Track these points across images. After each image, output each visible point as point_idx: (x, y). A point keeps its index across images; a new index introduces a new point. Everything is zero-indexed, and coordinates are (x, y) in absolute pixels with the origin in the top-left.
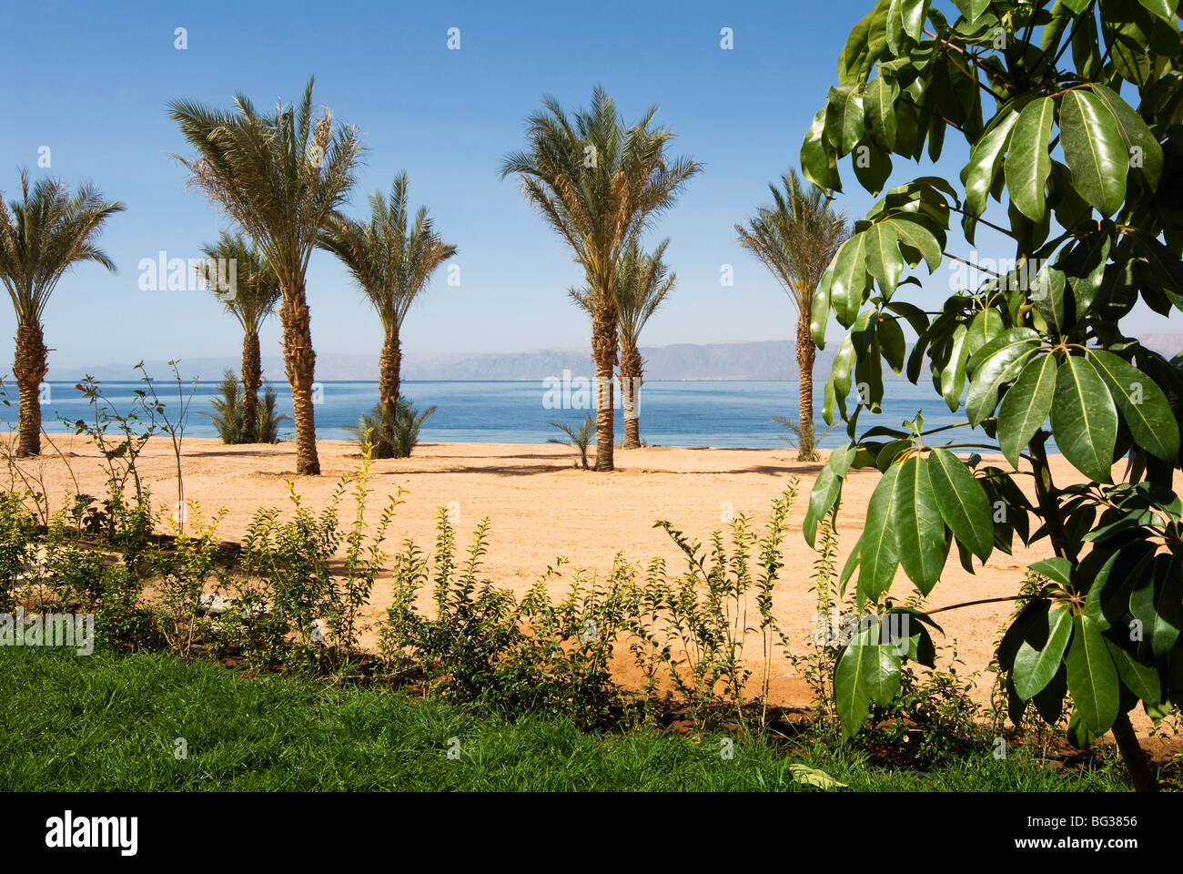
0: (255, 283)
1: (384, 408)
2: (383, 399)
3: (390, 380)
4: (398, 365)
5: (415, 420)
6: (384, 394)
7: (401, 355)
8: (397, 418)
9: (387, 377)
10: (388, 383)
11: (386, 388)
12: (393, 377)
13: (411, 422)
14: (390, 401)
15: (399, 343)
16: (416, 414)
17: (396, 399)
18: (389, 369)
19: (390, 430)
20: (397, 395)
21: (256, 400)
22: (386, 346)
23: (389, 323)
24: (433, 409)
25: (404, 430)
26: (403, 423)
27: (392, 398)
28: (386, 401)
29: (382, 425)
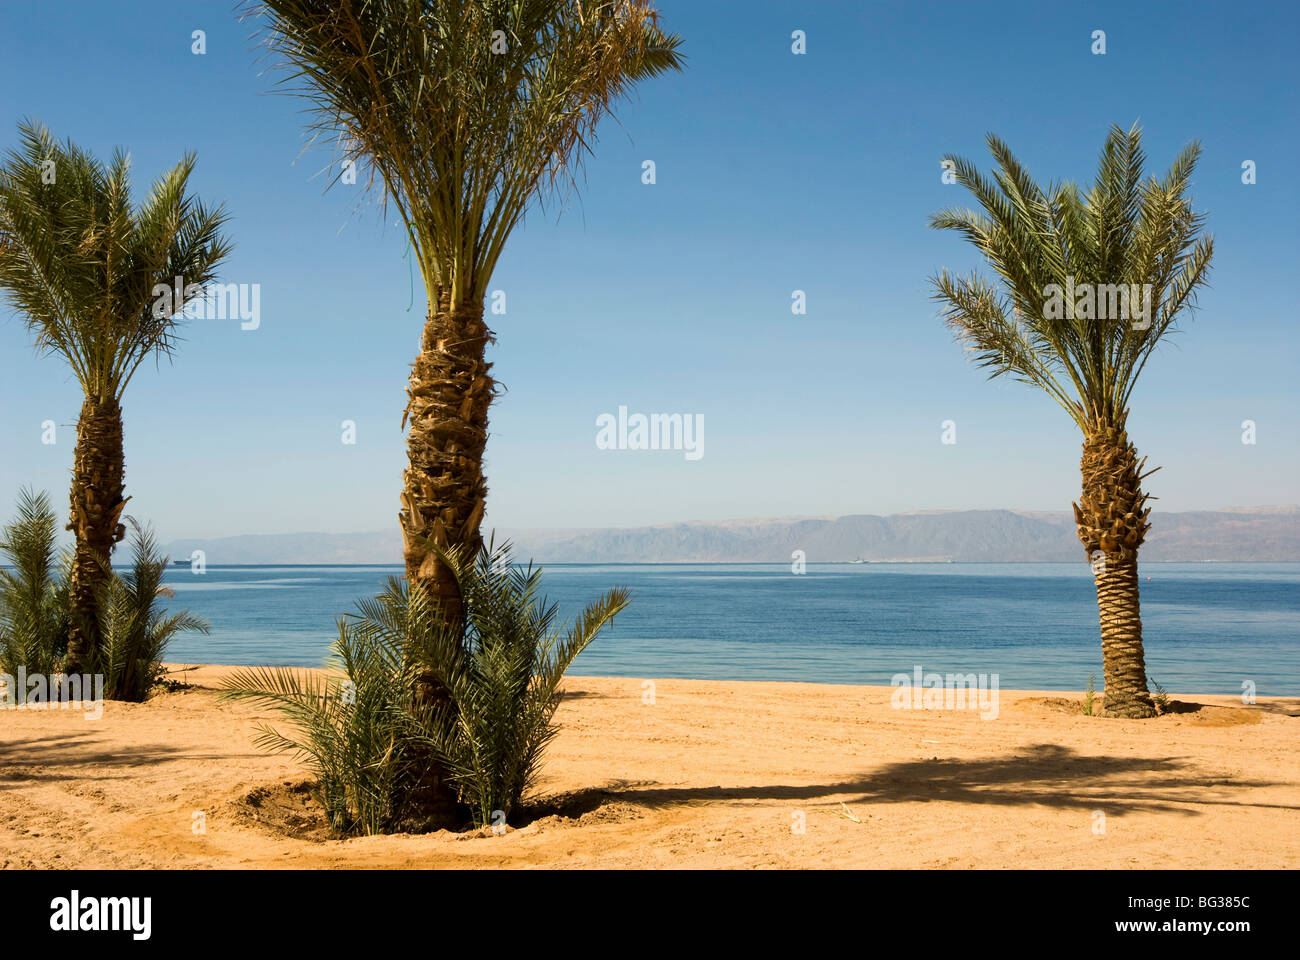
0: (101, 256)
1: (417, 600)
2: (414, 561)
3: (444, 480)
4: (479, 421)
5: (548, 646)
6: (419, 539)
7: (490, 382)
8: (472, 643)
9: (434, 471)
10: (438, 493)
11: (428, 514)
12: (456, 472)
13: (529, 655)
14: (443, 567)
15: (482, 336)
16: (545, 622)
17: (466, 559)
18: (440, 438)
19: (439, 696)
20: (473, 544)
21: (103, 574)
22: (432, 344)
23: (443, 256)
24: (616, 599)
25: (496, 691)
26: (495, 662)
27: (452, 555)
28: (428, 570)
29: (403, 671)
